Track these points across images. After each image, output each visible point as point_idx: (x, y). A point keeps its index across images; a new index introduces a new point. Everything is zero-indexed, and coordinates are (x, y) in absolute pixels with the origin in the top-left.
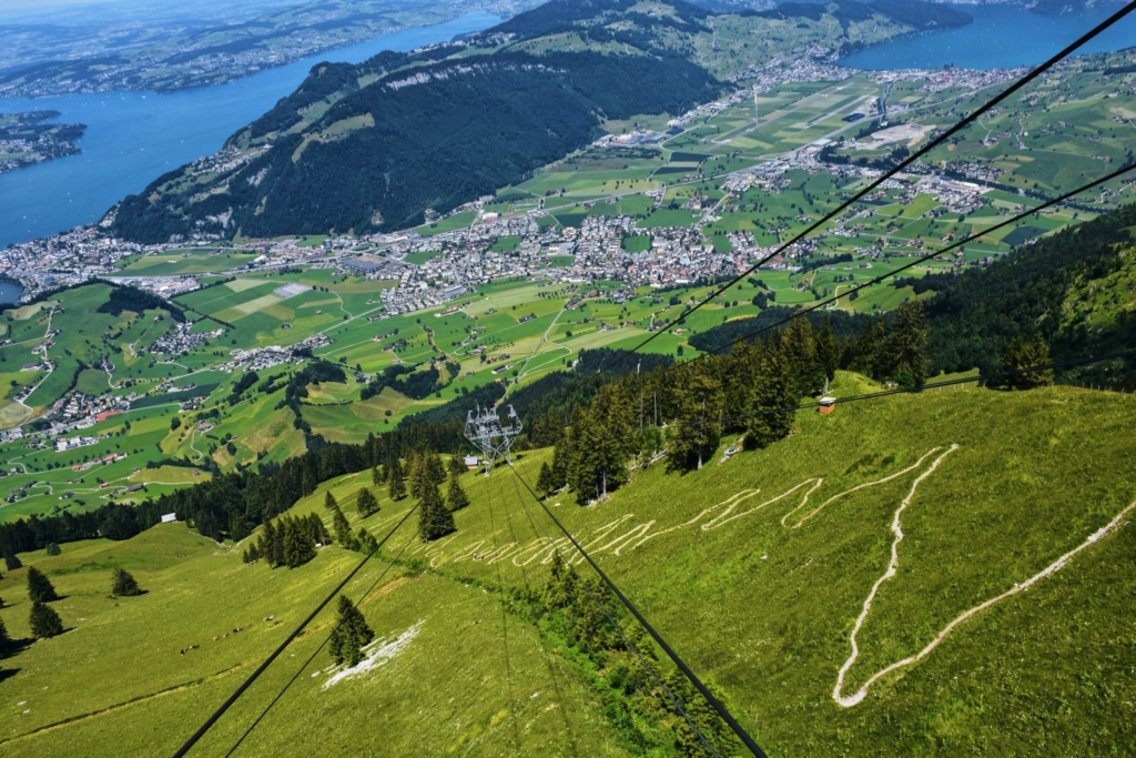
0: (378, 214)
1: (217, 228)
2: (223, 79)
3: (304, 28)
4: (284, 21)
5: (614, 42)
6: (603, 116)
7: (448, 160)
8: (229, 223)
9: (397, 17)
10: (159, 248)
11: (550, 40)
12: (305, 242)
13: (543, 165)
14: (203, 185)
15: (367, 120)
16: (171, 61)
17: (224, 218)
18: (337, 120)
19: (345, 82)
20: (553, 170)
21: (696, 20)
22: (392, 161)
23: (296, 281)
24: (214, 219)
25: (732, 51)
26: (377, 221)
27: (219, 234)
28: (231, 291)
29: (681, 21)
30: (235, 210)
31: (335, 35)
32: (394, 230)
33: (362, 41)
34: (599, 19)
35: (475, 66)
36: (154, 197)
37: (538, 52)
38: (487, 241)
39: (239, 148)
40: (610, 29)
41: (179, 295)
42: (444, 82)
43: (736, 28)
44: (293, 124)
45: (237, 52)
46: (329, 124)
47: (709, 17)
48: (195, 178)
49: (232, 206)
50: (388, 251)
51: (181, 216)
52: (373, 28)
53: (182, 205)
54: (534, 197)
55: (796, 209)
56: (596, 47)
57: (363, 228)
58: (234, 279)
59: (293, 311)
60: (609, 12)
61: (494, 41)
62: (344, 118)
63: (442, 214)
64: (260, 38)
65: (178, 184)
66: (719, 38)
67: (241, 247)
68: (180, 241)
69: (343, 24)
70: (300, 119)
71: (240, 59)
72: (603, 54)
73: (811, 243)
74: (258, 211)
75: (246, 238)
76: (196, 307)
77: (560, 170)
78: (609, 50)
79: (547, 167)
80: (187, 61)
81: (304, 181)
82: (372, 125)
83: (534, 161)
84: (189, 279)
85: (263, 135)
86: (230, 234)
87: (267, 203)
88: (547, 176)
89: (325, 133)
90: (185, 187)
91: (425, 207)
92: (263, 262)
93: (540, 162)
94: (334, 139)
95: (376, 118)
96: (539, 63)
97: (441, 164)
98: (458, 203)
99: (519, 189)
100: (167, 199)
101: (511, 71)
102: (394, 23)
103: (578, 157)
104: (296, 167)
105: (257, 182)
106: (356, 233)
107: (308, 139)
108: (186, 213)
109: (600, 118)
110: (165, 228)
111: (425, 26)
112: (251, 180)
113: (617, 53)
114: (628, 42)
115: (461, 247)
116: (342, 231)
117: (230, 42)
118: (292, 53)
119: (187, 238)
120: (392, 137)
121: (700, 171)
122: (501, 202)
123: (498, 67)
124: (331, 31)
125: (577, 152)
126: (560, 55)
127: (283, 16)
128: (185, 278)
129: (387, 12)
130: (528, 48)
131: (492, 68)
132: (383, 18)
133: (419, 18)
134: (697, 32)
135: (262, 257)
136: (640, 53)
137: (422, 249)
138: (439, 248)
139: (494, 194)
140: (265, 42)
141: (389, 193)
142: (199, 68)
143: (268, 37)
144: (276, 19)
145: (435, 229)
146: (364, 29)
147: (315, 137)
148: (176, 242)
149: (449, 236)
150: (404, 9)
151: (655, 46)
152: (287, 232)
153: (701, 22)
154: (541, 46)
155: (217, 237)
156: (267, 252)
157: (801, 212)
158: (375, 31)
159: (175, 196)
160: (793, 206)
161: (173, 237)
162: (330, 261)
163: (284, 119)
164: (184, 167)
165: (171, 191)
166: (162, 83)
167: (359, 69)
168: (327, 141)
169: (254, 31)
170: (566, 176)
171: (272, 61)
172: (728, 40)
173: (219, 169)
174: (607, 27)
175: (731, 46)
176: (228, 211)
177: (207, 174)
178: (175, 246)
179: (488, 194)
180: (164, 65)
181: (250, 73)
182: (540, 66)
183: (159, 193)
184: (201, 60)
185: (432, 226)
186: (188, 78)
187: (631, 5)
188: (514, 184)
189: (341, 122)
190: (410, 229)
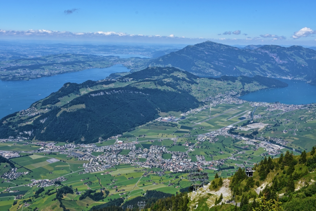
0: (84, 138)
1: (27, 136)
2: (27, 79)
3: (58, 63)
4: (50, 59)
5: (165, 86)
6: (159, 111)
7: (108, 122)
8: (32, 134)
9: (91, 63)
10: (5, 140)
11: (145, 84)
12: (57, 144)
13: (139, 126)
14: (23, 120)
15: (83, 106)
16: (8, 69)
17: (30, 133)
18: (73, 105)
19: (75, 90)
20: (142, 128)
21: (193, 79)
22: (90, 120)
23: (54, 157)
24: (26, 133)
25: (204, 91)
26: (83, 140)
27: (27, 138)
28: (31, 159)
29: (188, 80)
30: (35, 131)
31: (69, 67)
32: (88, 143)
33: (78, 71)
34: (161, 77)
35: (119, 91)
36: (5, 122)
37: (140, 87)
38: (119, 150)
39: (37, 108)
40: (164, 81)
41: (12, 158)
42: (109, 95)
43: (206, 83)
44: (57, 103)
45: (33, 69)
46: (70, 106)
47: (198, 79)
48: (20, 117)
49: (33, 129)
50: (86, 151)
51: (14, 130)
52: (82, 67)
53: (15, 126)
54: (135, 137)
55: (219, 149)
56: (159, 87)
57: (77, 141)
58: (32, 154)
59: (53, 168)
60: (164, 74)
61: (125, 80)
62: (76, 104)
63: (104, 139)
64: (41, 65)
65: (14, 118)
66: (200, 86)
67: (35, 143)
68: (12, 139)
69: (72, 63)
70: (59, 101)
71: (34, 72)
72: (161, 90)
73: (222, 161)
74: (43, 132)
75: (37, 140)
76: (18, 163)
77: (144, 128)
78: (163, 89)
79: (140, 126)
80: (14, 70)
81: (60, 123)
82: (85, 108)
83: (136, 124)
84: (16, 153)
85: (46, 105)
86: (31, 138)
87: (46, 129)
88: (139, 130)
89: (69, 108)
90: (16, 120)
91: (99, 136)
92: (42, 150)
93: (138, 125)
94: (72, 111)
95: (86, 106)
96: (140, 91)
97: (106, 123)
98: (110, 136)
99: (130, 133)
100: (10, 123)
101: (131, 93)
102: (90, 66)
103: (150, 124)
104: (58, 119)
105: (43, 122)
106: (75, 143)
107: (63, 110)
108: (16, 129)
109: (158, 111)
110: (8, 134)
111: (101, 68)
112: (41, 121)
113: (166, 90)
114: (170, 86)
115: (110, 152)
116: (71, 141)
117: (30, 65)
118: (53, 72)
119: (15, 138)
120: (91, 112)
121: (190, 133)
122: (124, 137)
123: (127, 92)
124: (68, 66)
125: (150, 122)
126: (147, 89)
127: (50, 58)
128: (15, 152)
129: (88, 61)
130: (137, 85)
131: (125, 92)
132: (86, 63)
133: (99, 65)
134: (193, 84)
135: (42, 148)
136: (174, 90)
137: (97, 151)
138: (103, 151)
139: (122, 134)
140: (43, 67)
141: (88, 131)
142: (19, 73)
143: (45, 65)
144: (47, 59)
145: (102, 144)
146: (79, 67)
147: (65, 109)
148: (11, 139)
149: (106, 147)
150: (94, 61)
151: (179, 88)
152: (51, 140)
153: (195, 80)
154: (142, 85)
155: (26, 139)
156: (44, 146)
157: (221, 150)
158: (83, 68)
159: (13, 123)
160: (218, 148)
161: (10, 137)
162: (66, 152)
163: (54, 101)
164: (16, 113)
165: (11, 121)
166: (4, 77)
167: (80, 86)
168: (69, 111)
169: (40, 62)
170: (146, 130)
171: (45, 74)
172: (203, 87)
173: (29, 115)
174: (163, 80)
175: (204, 90)
176: (32, 130)
177: (25, 116)
178: (11, 140)
179: (120, 134)
180: (5, 70)
181: (37, 78)
182: (140, 92)
183: (7, 121)
184: (19, 70)
185: (101, 143)
186: (14, 77)
187: (172, 73)
188: (129, 132)
189: (75, 106)
190: (93, 144)
